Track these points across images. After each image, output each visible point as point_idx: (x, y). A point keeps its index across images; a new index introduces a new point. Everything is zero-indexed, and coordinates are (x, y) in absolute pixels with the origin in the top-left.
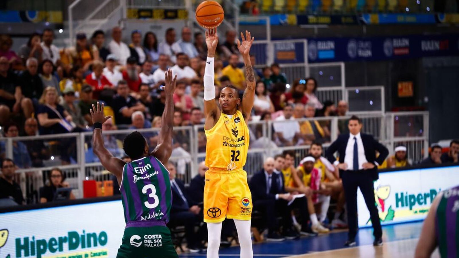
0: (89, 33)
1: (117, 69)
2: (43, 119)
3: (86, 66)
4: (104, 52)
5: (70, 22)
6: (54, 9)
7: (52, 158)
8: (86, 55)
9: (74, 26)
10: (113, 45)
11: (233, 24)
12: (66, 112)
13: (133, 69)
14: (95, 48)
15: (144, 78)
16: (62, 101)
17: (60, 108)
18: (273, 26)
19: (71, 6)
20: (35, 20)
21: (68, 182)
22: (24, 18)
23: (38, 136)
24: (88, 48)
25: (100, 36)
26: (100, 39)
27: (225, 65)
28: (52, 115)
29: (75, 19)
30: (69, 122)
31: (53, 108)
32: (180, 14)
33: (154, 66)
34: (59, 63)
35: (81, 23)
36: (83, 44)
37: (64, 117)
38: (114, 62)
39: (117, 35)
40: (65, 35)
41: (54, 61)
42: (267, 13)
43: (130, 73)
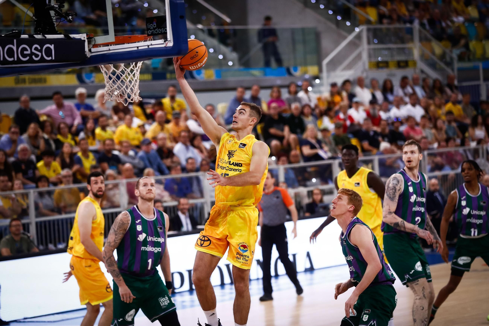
0: (339, 81)
1: (361, 109)
2: (307, 150)
3: (337, 108)
4: (351, 96)
5: (324, 74)
6: (312, 64)
7: (314, 180)
8: (337, 99)
9: (328, 77)
10: (358, 90)
11: (453, 70)
12: (323, 145)
13: (374, 109)
14: (344, 94)
15: (383, 115)
16: (320, 135)
17: (319, 142)
18: (484, 69)
19: (325, 62)
20: (298, 73)
21: (327, 199)
22: (289, 72)
23: (302, 164)
24: (339, 94)
25: (348, 84)
26: (348, 86)
27: (447, 102)
28: (313, 147)
29: (329, 71)
30: (325, 152)
31: (313, 141)
32: (410, 63)
33: (390, 106)
34: (316, 106)
35: (333, 74)
36: (335, 90)
37: (321, 148)
38: (358, 104)
39: (360, 82)
40: (321, 85)
41: (313, 105)
42: (479, 60)
43: (371, 111)
